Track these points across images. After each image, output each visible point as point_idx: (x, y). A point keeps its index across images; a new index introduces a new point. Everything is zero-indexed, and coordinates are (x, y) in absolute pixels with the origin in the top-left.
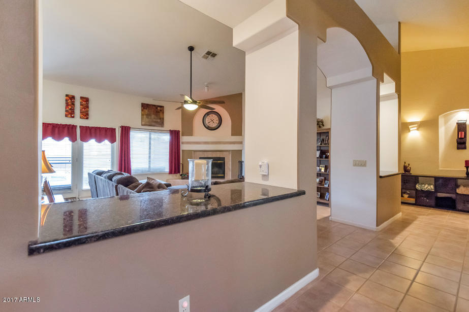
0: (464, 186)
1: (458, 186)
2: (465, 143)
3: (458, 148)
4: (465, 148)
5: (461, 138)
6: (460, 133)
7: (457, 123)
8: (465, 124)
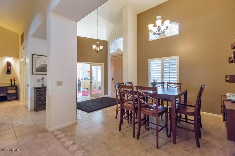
0: (10, 90)
1: (8, 90)
2: (10, 71)
3: (7, 74)
4: (10, 74)
5: (9, 69)
6: (8, 67)
7: (7, 63)
8: (10, 63)
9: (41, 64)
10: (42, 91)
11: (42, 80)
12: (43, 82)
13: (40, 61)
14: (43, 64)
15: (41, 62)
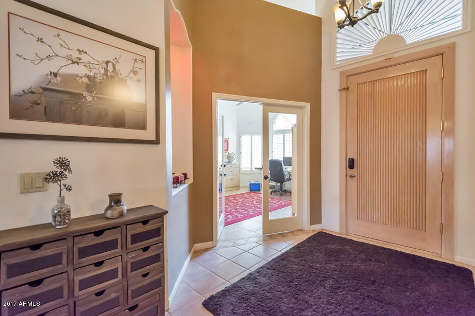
9: (53, 66)
10: (55, 260)
11: (54, 177)
12: (64, 193)
13: (43, 51)
14: (64, 71)
15: (49, 57)
